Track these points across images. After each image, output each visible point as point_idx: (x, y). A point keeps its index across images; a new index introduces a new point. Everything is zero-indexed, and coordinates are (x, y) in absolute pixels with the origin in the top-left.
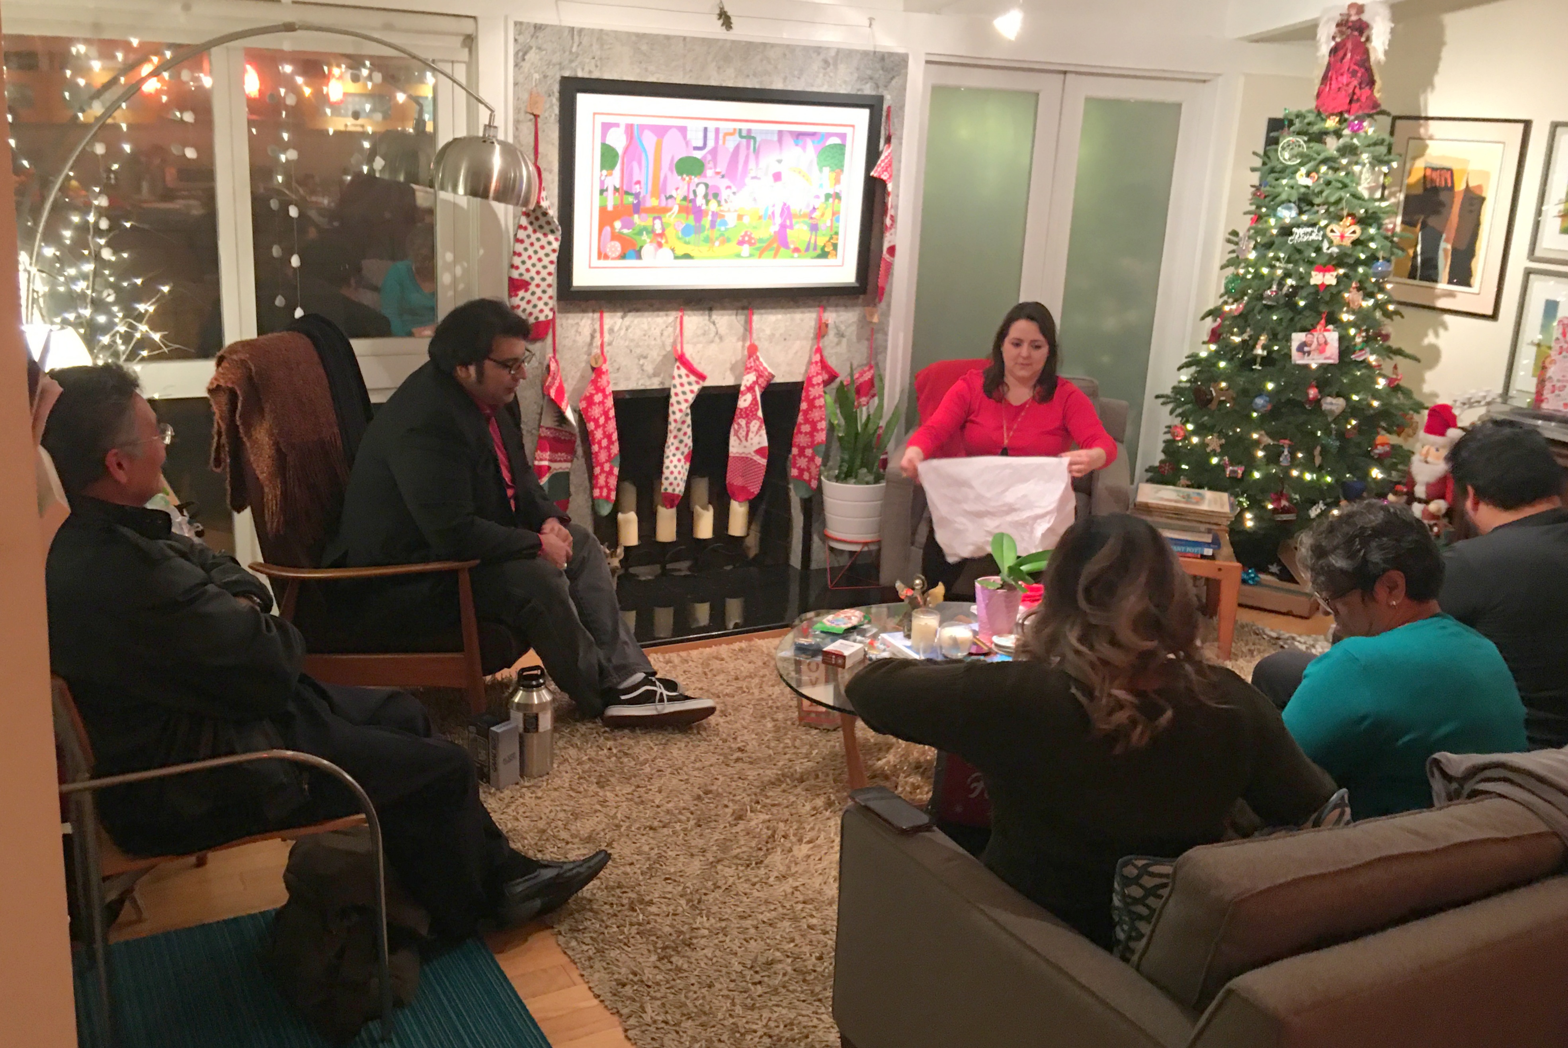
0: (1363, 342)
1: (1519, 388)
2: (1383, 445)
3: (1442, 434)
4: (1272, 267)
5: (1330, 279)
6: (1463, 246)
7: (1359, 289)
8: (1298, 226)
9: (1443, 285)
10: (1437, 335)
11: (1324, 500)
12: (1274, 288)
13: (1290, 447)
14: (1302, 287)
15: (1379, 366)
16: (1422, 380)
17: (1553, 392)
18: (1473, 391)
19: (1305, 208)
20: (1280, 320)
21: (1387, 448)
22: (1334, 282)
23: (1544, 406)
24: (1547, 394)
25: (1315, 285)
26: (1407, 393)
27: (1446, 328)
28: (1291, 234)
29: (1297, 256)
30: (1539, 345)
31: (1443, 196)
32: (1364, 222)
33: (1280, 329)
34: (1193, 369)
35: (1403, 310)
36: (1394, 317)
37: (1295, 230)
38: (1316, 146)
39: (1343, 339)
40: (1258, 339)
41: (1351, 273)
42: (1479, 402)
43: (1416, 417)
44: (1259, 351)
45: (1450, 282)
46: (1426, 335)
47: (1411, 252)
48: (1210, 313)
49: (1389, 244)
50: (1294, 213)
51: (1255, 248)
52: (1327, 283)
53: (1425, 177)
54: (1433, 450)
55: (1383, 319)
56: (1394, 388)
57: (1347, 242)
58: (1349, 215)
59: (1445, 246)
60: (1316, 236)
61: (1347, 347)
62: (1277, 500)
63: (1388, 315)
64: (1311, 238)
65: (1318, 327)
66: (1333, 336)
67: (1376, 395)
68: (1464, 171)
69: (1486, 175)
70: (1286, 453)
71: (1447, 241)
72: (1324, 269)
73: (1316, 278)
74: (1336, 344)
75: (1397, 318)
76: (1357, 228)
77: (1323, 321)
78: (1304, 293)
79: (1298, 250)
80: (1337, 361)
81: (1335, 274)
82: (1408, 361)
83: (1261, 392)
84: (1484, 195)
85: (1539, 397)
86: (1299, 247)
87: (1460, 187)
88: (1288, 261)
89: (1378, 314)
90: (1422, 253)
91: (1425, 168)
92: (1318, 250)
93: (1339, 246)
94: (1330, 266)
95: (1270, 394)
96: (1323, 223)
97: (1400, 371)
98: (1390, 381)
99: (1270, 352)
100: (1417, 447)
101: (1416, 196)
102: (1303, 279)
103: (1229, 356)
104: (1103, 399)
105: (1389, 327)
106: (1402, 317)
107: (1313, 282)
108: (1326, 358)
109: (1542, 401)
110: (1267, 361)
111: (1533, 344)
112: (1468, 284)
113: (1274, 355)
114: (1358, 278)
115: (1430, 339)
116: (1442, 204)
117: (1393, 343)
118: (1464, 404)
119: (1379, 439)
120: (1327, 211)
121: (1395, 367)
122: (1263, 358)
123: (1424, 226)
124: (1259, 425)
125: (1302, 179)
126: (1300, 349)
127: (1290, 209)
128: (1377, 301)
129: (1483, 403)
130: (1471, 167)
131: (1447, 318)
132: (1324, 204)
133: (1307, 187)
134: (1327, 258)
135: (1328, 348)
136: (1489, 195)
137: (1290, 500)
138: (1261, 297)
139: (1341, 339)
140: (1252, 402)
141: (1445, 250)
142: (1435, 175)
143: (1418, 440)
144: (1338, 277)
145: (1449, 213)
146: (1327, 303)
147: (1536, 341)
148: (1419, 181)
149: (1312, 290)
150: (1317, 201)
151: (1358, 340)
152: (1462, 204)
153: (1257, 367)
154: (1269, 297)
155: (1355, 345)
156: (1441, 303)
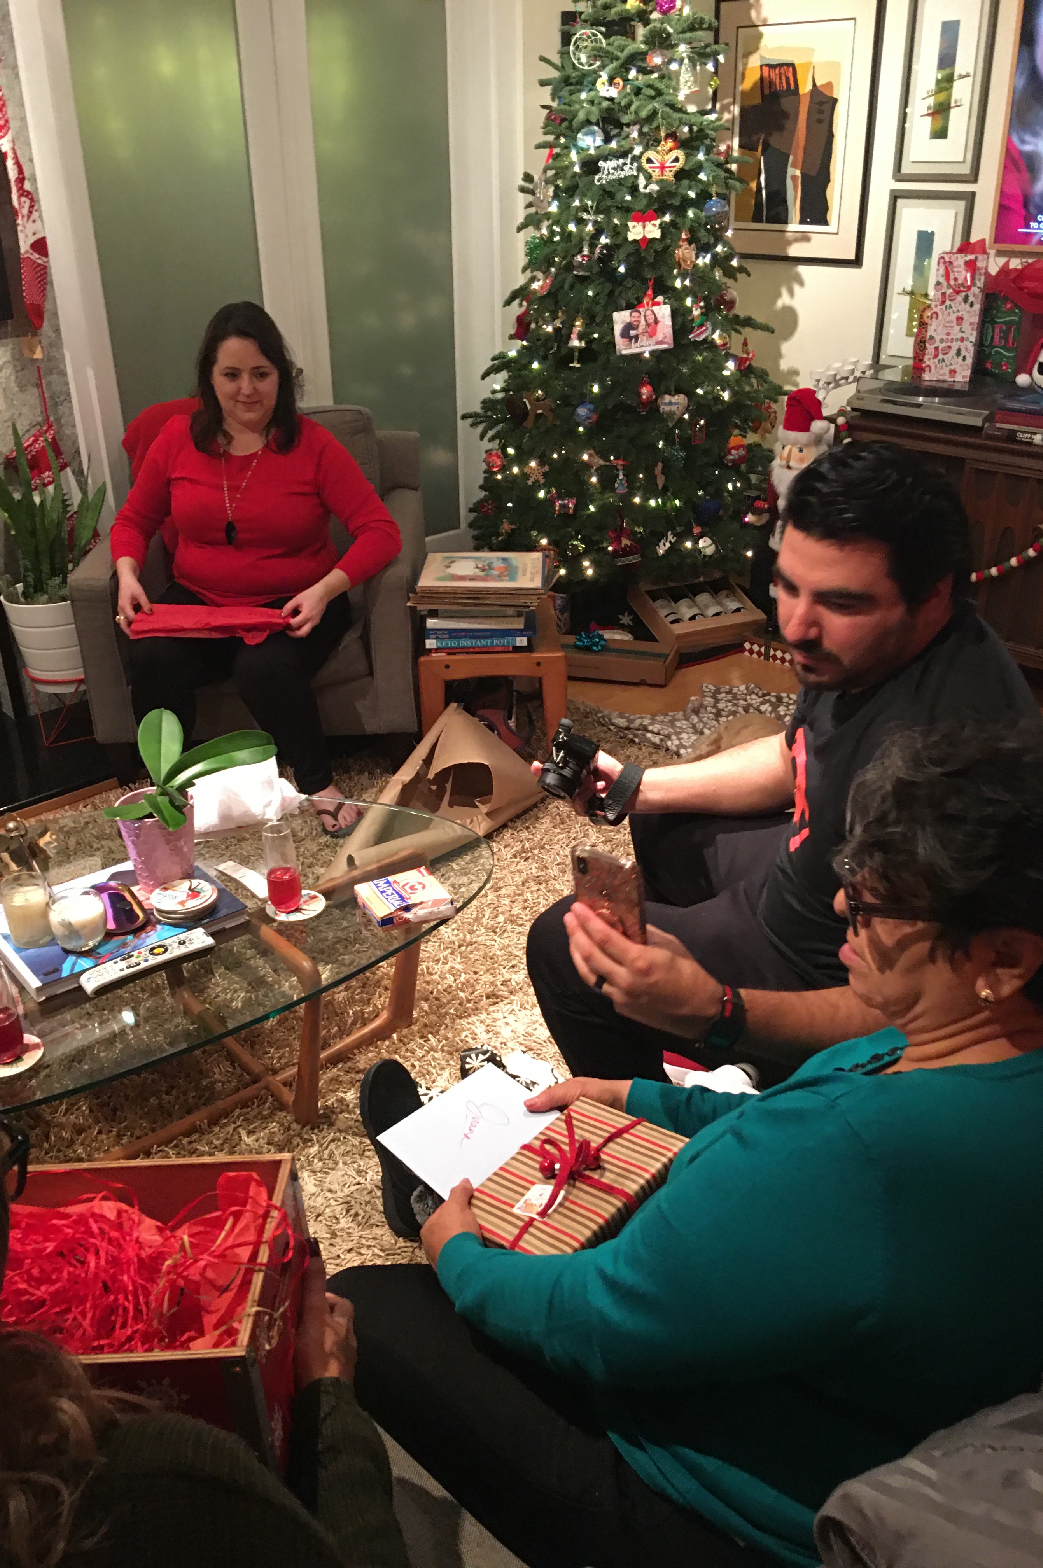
0: (702, 314)
1: (890, 352)
2: (737, 448)
3: (806, 428)
4: (581, 222)
5: (652, 230)
6: (813, 173)
7: (690, 241)
8: (606, 159)
9: (794, 227)
10: (791, 293)
11: (673, 529)
12: (586, 251)
13: (625, 468)
14: (618, 246)
15: (725, 345)
16: (779, 355)
17: (936, 356)
18: (837, 365)
19: (613, 133)
20: (596, 295)
21: (742, 452)
22: (657, 234)
23: (926, 376)
24: (928, 360)
25: (635, 241)
26: (762, 376)
27: (801, 283)
28: (597, 170)
29: (609, 202)
30: (912, 293)
31: (786, 103)
32: (688, 145)
33: (598, 308)
34: (504, 375)
35: (750, 265)
36: (739, 276)
37: (601, 164)
38: (618, 40)
39: (679, 315)
40: (573, 326)
41: (678, 220)
42: (847, 378)
43: (774, 406)
44: (575, 343)
45: (803, 221)
46: (779, 295)
47: (753, 185)
48: (514, 296)
49: (723, 174)
50: (599, 141)
51: (556, 196)
52: (649, 236)
53: (762, 78)
54: (795, 450)
55: (726, 280)
56: (746, 370)
57: (669, 175)
58: (668, 136)
59: (794, 172)
60: (629, 171)
61: (683, 324)
62: (617, 540)
63: (730, 273)
64: (622, 174)
65: (645, 300)
66: (664, 312)
67: (725, 383)
68: (808, 65)
69: (836, 67)
70: (621, 477)
71: (794, 166)
72: (643, 218)
73: (636, 231)
74: (668, 322)
75: (740, 276)
76: (680, 153)
77: (650, 292)
78: (622, 254)
79: (607, 193)
80: (672, 347)
81: (658, 222)
82: (759, 332)
83: (584, 398)
84: (835, 96)
85: (918, 365)
86: (609, 189)
87: (805, 88)
88: (598, 212)
89: (718, 275)
90: (766, 185)
91: (761, 66)
92: (634, 189)
93: (658, 182)
94: (650, 212)
95: (596, 400)
96: (638, 150)
97: (750, 347)
98: (740, 361)
99: (590, 342)
100: (777, 447)
101: (755, 107)
102: (619, 232)
103: (542, 353)
104: (380, 433)
105: (734, 292)
106: (749, 275)
107: (631, 237)
108: (658, 343)
109: (923, 370)
110: (585, 355)
111: (905, 292)
112: (825, 223)
113: (594, 346)
114: (688, 224)
115: (784, 300)
116: (785, 115)
117: (740, 310)
118: (829, 383)
119: (734, 441)
120: (641, 133)
121: (745, 343)
122: (581, 350)
123: (766, 147)
124: (588, 441)
125: (604, 90)
126: (625, 334)
127: (593, 133)
128: (715, 256)
129: (851, 379)
130: (816, 59)
131: (802, 269)
132: (635, 124)
133: (611, 99)
134: (645, 202)
135: (659, 326)
136: (840, 93)
137: (632, 535)
138: (569, 267)
139: (674, 314)
140: (574, 412)
141: (794, 178)
142: (774, 75)
143: (777, 440)
144: (662, 226)
145: (795, 124)
146: (652, 266)
147: (909, 289)
148: (755, 84)
149: (631, 249)
150: (625, 119)
151: (696, 312)
152: (809, 113)
153: (576, 365)
154: (581, 265)
155: (693, 320)
156: (794, 251)
